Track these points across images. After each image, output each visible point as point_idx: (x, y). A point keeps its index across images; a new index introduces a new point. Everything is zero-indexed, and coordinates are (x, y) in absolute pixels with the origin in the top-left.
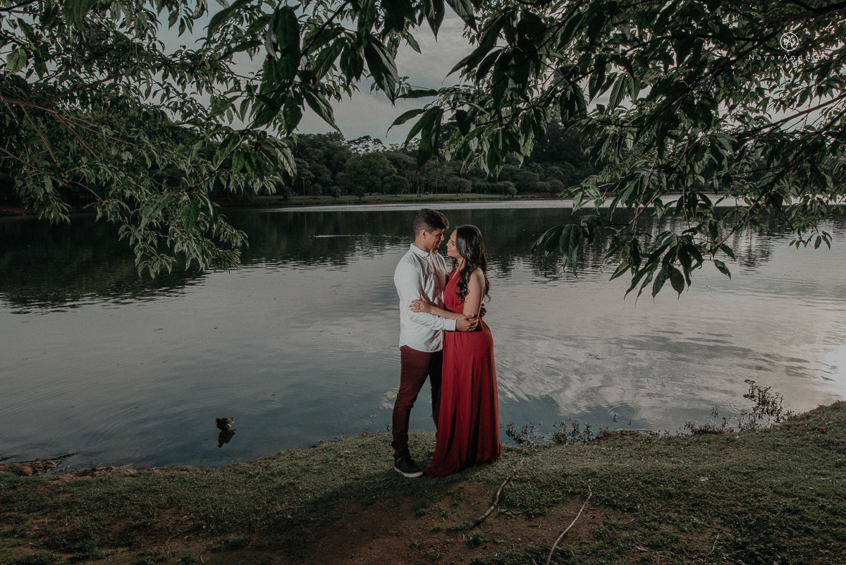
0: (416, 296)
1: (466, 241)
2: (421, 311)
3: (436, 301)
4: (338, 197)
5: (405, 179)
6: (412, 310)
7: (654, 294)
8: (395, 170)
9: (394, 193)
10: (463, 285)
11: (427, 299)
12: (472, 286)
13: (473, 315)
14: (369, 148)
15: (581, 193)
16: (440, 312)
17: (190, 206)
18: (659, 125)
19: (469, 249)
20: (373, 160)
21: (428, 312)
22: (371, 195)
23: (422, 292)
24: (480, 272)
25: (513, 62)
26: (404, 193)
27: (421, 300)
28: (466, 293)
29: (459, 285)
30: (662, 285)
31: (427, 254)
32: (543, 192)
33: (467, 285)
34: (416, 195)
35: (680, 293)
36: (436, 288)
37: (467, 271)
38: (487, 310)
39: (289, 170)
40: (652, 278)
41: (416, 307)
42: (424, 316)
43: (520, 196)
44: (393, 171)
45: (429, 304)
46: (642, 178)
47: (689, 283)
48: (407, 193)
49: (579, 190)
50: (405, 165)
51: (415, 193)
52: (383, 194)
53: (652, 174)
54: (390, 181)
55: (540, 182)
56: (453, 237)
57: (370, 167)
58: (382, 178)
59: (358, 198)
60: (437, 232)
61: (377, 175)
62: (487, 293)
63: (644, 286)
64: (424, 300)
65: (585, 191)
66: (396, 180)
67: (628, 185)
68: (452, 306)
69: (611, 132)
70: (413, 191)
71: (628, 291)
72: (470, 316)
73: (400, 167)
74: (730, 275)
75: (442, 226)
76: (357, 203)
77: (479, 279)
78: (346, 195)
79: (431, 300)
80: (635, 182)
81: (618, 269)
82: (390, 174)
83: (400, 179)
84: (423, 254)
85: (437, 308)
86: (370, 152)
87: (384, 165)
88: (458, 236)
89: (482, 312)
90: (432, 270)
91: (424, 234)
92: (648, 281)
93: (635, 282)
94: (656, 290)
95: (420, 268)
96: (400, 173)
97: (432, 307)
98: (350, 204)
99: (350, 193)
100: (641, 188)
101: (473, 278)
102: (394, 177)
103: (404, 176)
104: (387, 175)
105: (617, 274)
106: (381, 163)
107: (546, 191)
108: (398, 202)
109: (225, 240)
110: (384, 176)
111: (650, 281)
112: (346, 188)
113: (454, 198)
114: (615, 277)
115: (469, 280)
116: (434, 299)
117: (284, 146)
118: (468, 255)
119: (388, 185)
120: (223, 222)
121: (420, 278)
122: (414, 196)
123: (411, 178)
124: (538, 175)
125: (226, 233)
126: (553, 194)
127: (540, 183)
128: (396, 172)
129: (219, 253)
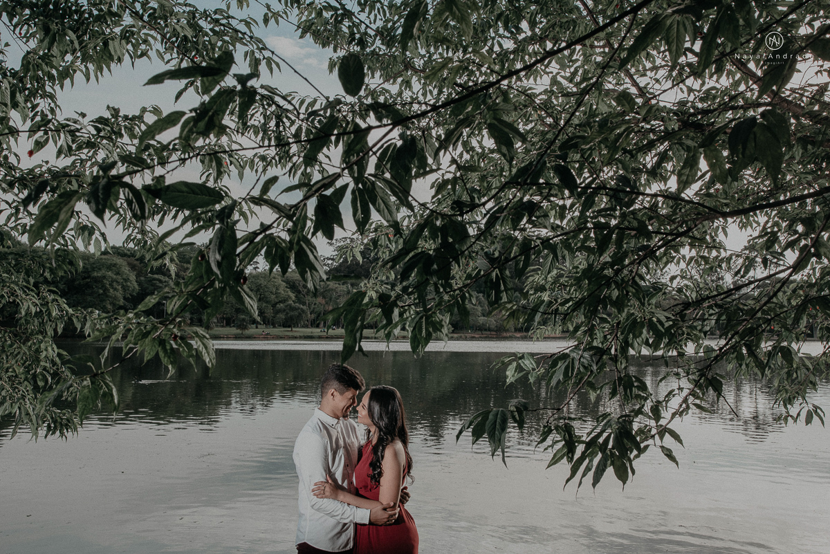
0: (320, 476)
1: (380, 406)
2: (326, 497)
3: (345, 485)
4: (212, 329)
5: (304, 308)
6: (314, 495)
7: (594, 485)
8: (293, 296)
9: (289, 327)
10: (376, 465)
11: (335, 481)
12: (388, 465)
13: (392, 504)
14: (258, 265)
15: (515, 364)
16: (350, 498)
17: (90, 392)
18: (585, 309)
19: (384, 416)
20: (263, 282)
21: (335, 498)
22: (257, 328)
23: (329, 472)
24: (399, 445)
25: (435, 266)
26: (303, 327)
27: (327, 482)
28: (380, 474)
29: (371, 464)
30: (602, 475)
31: (337, 420)
32: (486, 330)
33: (380, 464)
34: (319, 330)
35: (624, 483)
36: (346, 466)
37: (382, 443)
38: (411, 494)
39: (207, 360)
40: (592, 466)
41: (319, 492)
42: (329, 504)
43: (455, 335)
44: (291, 298)
45: (337, 487)
46: (573, 360)
47: (633, 472)
48: (306, 326)
49: (514, 360)
50: (306, 290)
51: (318, 326)
52: (274, 327)
53: (582, 356)
54: (284, 310)
55: (482, 318)
56: (366, 400)
57: (258, 290)
58: (274, 305)
59: (239, 331)
60: (349, 394)
61: (267, 302)
62: (409, 472)
63: (584, 475)
64: (330, 481)
65: (520, 361)
66: (293, 309)
67: (559, 365)
68: (365, 490)
69: (546, 299)
70: (315, 324)
71: (568, 481)
72: (389, 504)
73: (299, 292)
74: (677, 464)
75: (356, 386)
76: (237, 337)
77: (396, 455)
78: (223, 326)
79: (340, 483)
80: (566, 363)
81: (555, 455)
82: (284, 301)
83: (299, 308)
84: (331, 421)
85: (346, 493)
86: (259, 270)
87: (277, 289)
88: (371, 398)
89: (404, 497)
90: (341, 442)
91: (332, 394)
92: (588, 469)
93: (574, 471)
94: (596, 480)
95: (327, 439)
96: (299, 300)
97: (340, 492)
98: (228, 338)
99: (228, 324)
100: (573, 370)
101: (388, 453)
102: (290, 305)
103: (304, 304)
104: (280, 302)
105: (555, 461)
106: (274, 286)
107: (489, 330)
108: (295, 338)
109: (69, 399)
110: (276, 303)
111: (590, 470)
112: (223, 318)
113: (370, 336)
114: (553, 464)
115: (383, 457)
116: (343, 482)
117: (205, 337)
118: (382, 424)
119: (282, 316)
120: (69, 375)
121: (326, 451)
122: (316, 331)
123: (313, 306)
124: (480, 308)
125: (71, 389)
126: (498, 333)
127: (482, 320)
128: (294, 298)
129: (55, 413)
